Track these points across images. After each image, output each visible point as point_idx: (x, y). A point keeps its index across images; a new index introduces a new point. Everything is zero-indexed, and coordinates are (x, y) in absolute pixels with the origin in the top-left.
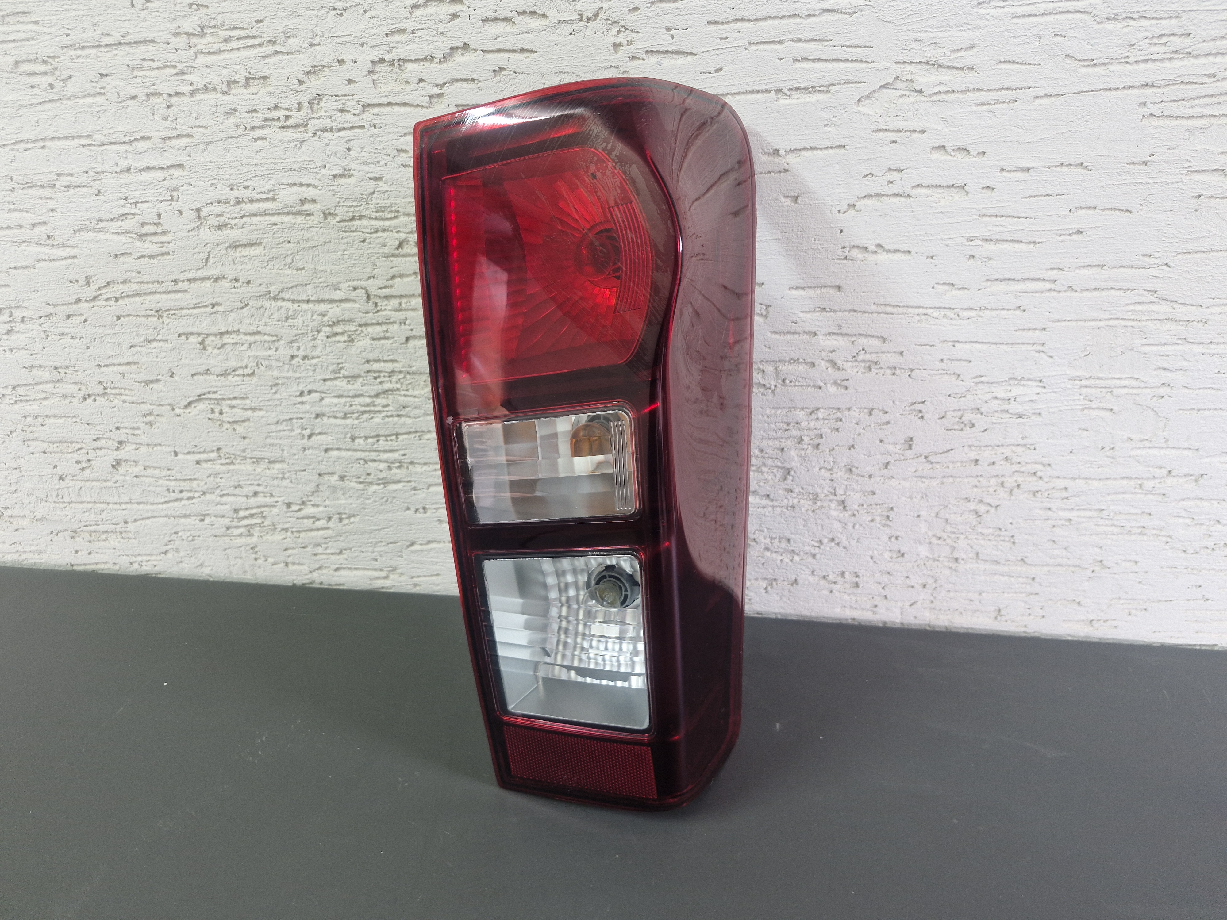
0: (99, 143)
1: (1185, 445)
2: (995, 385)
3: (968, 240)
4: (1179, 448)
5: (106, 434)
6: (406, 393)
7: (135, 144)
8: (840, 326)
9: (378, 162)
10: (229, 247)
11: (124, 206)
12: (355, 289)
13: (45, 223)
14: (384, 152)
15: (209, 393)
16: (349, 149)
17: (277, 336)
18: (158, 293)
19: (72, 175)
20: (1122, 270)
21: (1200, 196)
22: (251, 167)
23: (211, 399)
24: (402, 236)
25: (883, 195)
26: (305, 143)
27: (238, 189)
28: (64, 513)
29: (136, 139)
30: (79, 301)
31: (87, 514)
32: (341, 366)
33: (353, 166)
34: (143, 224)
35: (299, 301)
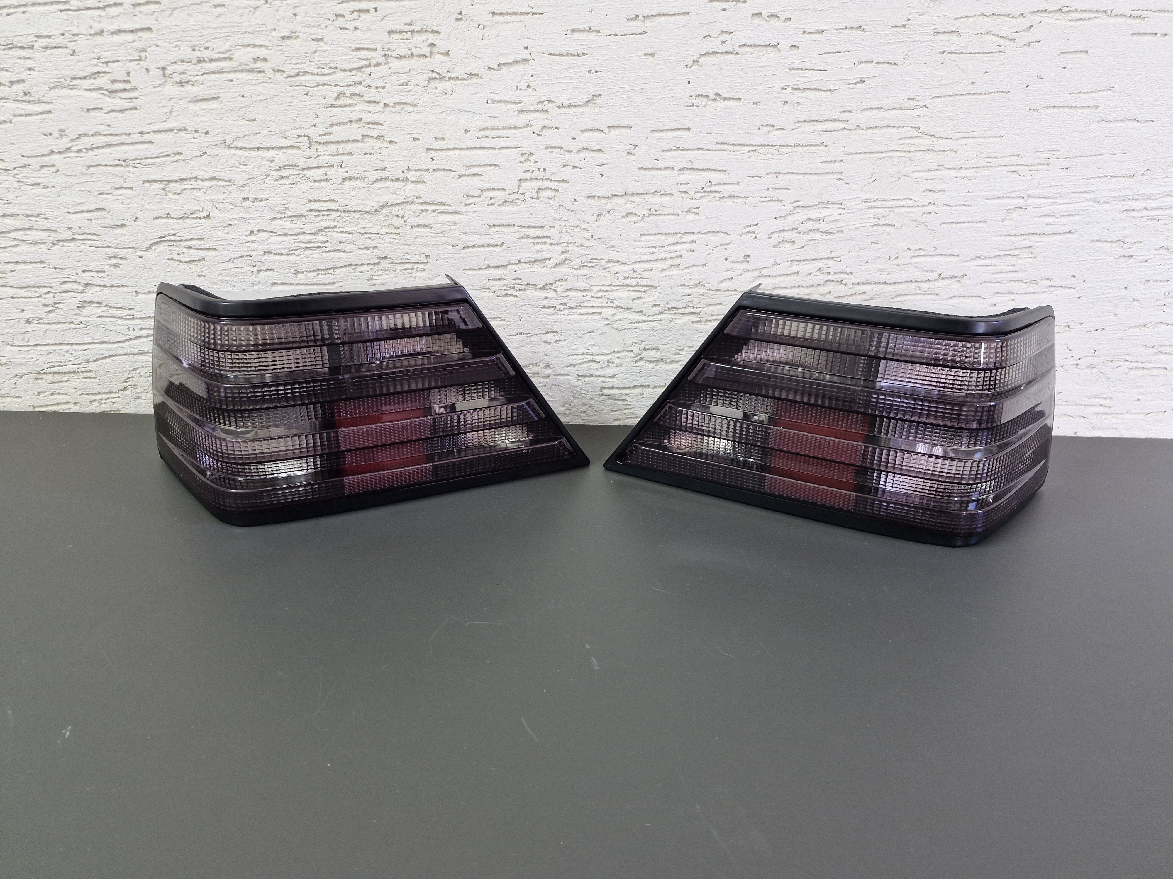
0: (75, 8)
1: (950, 252)
2: (808, 209)
3: (782, 89)
4: (946, 255)
5: (73, 277)
6: (342, 230)
7: (107, 9)
8: (691, 162)
9: (320, 25)
10: (190, 102)
11: (96, 65)
12: (299, 136)
13: (23, 81)
14: (325, 16)
15: (169, 235)
16: (295, 15)
17: (230, 181)
18: (126, 144)
19: (49, 37)
20: (894, 111)
21: (944, 52)
22: (211, 31)
23: (170, 241)
24: (339, 89)
25: (718, 53)
26: (258, 9)
27: (199, 50)
28: (27, 356)
29: (109, 6)
30: (52, 152)
31: (50, 356)
32: (285, 206)
33: (298, 29)
34: (113, 82)
35: (250, 149)
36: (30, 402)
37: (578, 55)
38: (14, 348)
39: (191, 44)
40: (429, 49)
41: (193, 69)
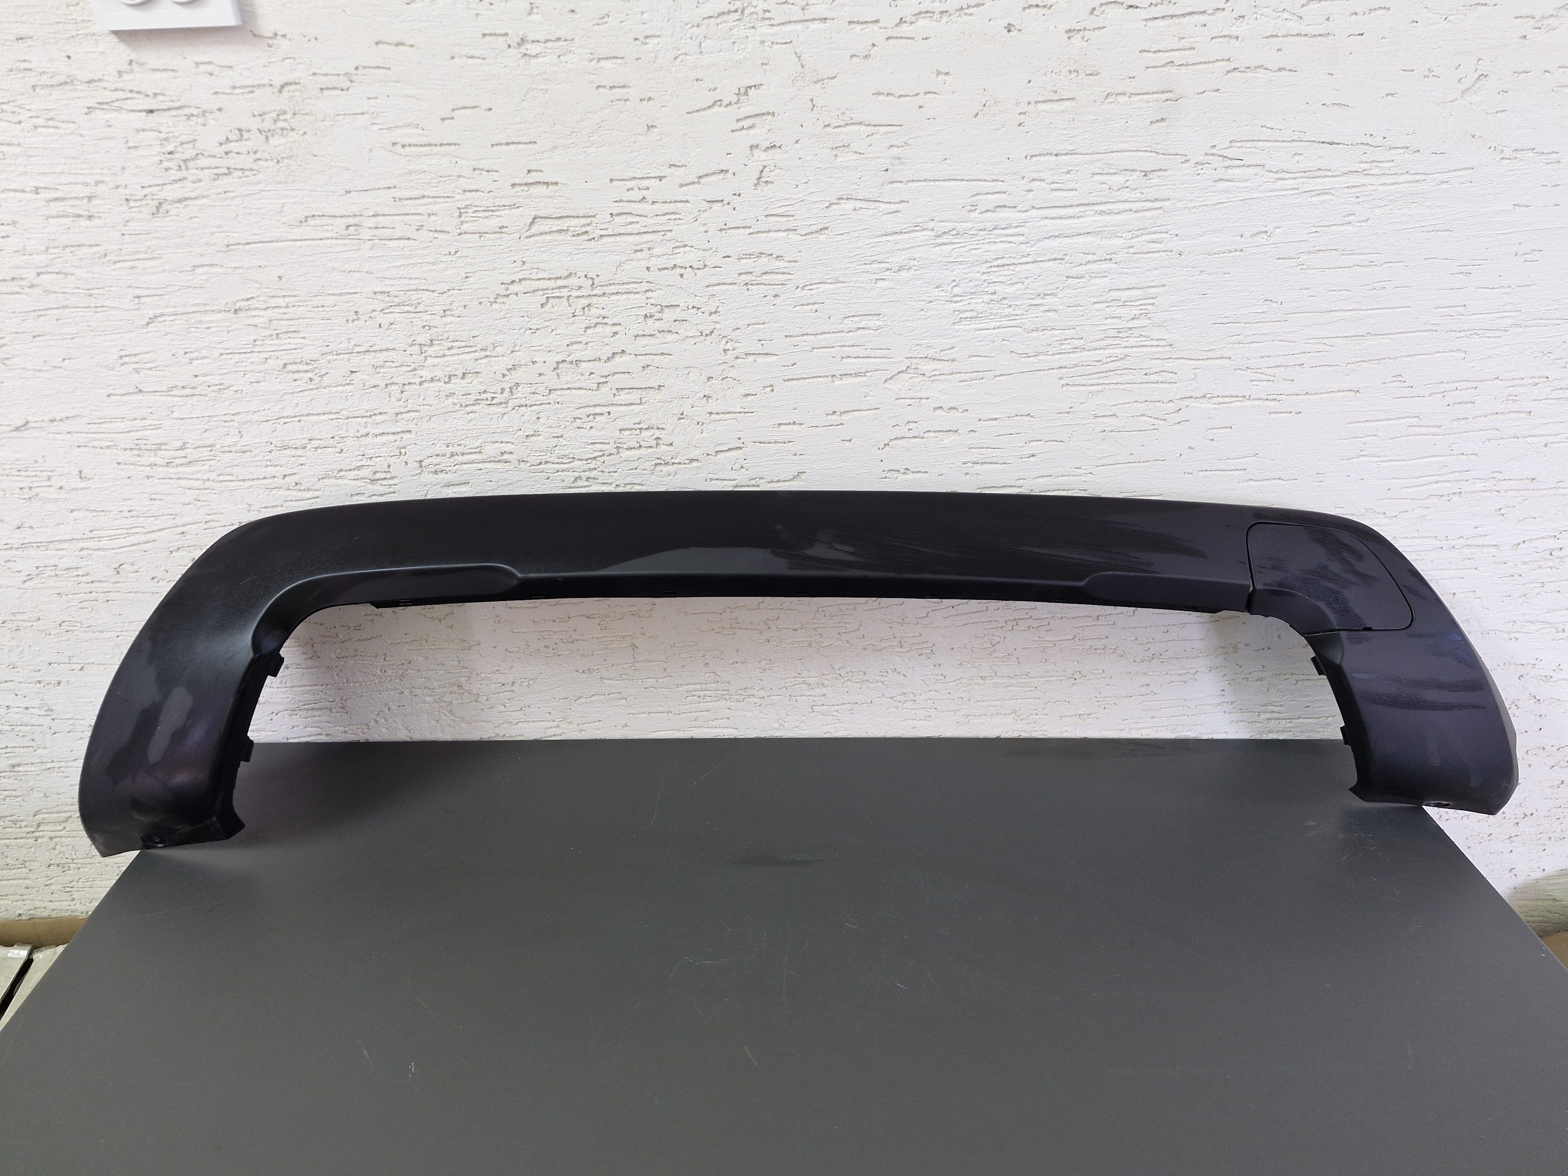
36: (284, 735)
37: (784, 443)
38: (271, 689)
39: (446, 442)
40: (655, 442)
41: (446, 462)
